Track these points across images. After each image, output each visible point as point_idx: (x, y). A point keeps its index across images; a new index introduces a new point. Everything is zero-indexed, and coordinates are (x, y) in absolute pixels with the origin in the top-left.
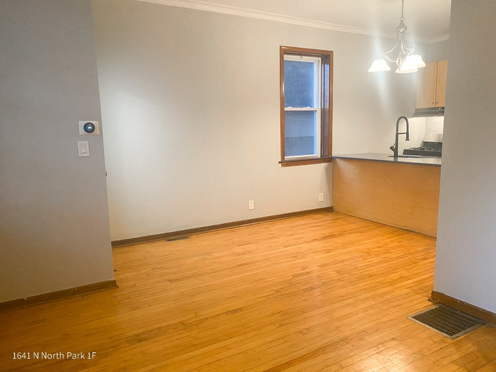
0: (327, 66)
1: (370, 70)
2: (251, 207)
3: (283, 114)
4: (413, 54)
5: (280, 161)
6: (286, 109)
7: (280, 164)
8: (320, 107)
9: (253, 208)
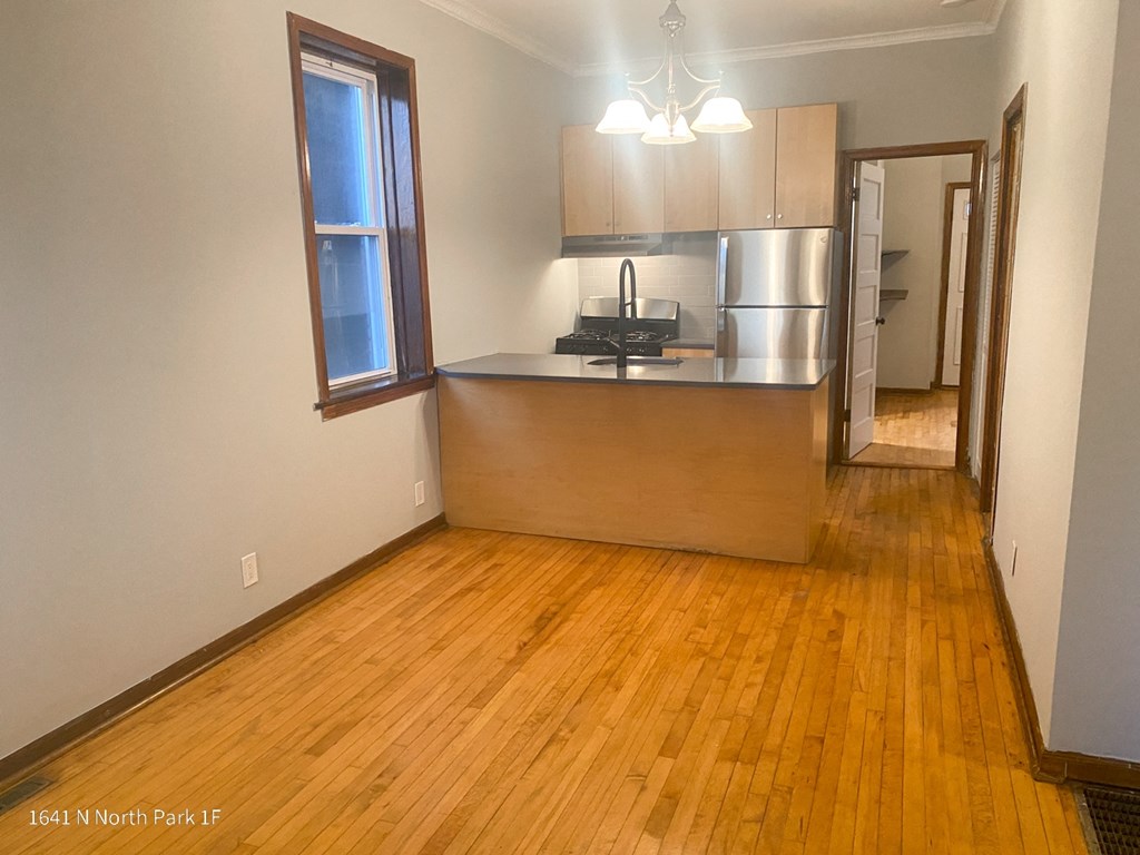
0: (400, 109)
1: (600, 129)
2: (251, 577)
3: (313, 242)
4: (718, 96)
5: (317, 401)
6: (320, 229)
7: (319, 412)
8: (384, 226)
9: (255, 579)
